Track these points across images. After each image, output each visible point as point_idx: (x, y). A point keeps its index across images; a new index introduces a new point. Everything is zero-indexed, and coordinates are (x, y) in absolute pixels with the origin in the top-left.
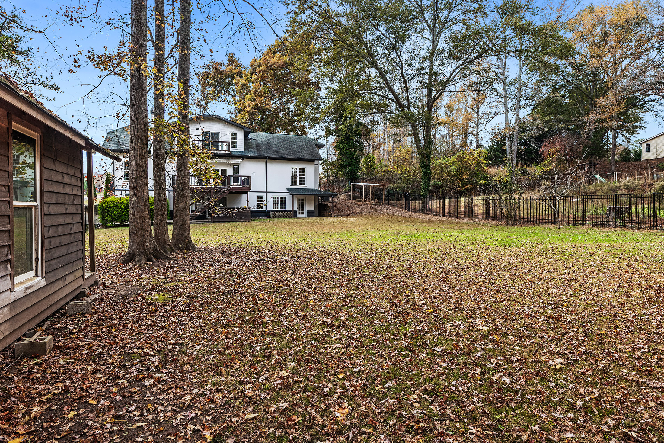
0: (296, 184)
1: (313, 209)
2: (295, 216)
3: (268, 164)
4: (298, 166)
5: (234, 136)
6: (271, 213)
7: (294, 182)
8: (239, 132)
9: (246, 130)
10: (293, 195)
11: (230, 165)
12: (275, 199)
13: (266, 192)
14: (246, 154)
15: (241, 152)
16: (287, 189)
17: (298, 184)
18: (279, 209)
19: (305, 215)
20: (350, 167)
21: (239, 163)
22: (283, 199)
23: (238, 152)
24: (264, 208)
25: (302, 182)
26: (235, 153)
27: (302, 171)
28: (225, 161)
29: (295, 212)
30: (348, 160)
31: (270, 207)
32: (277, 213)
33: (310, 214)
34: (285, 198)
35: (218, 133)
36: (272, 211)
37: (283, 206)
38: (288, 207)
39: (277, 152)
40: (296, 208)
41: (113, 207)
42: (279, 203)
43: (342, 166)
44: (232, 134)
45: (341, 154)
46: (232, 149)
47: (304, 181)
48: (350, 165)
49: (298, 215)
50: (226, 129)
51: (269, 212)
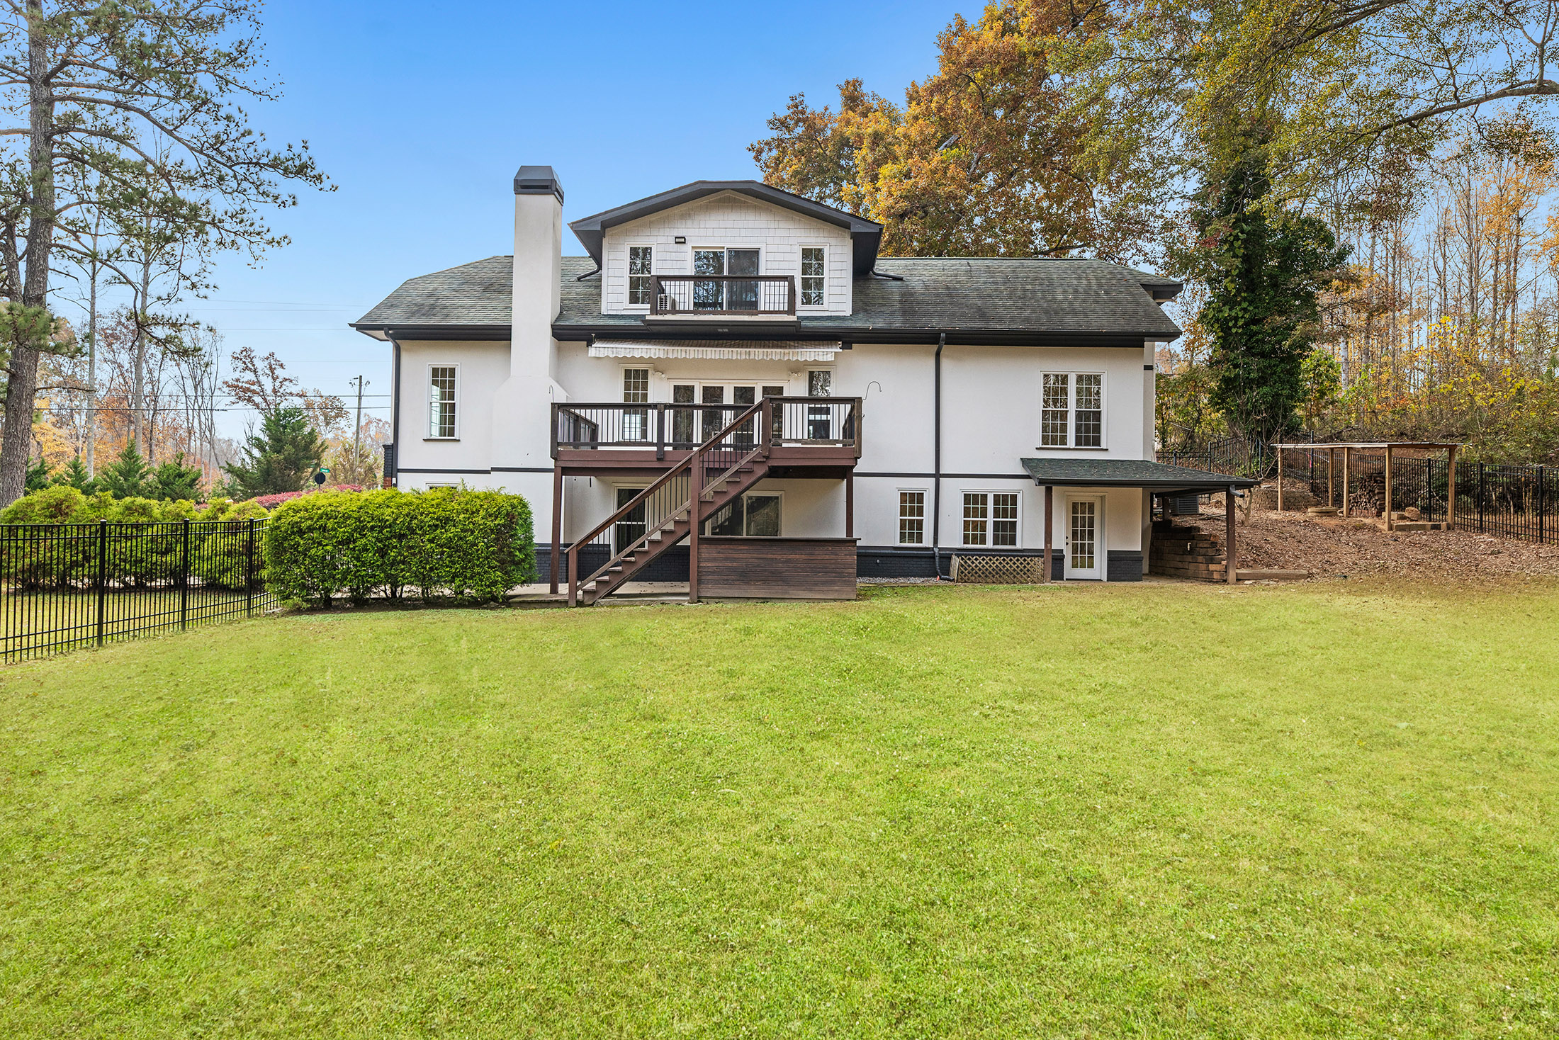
0: (1063, 440)
1: (1136, 545)
2: (1057, 575)
3: (945, 363)
4: (1073, 366)
5: (812, 258)
6: (956, 562)
7: (1052, 433)
8: (833, 241)
9: (858, 228)
10: (1048, 486)
11: (795, 368)
12: (973, 502)
13: (938, 476)
14: (859, 324)
15: (838, 318)
16: (1025, 462)
17: (1071, 442)
18: (989, 544)
19: (1100, 568)
20: (1265, 389)
21: (830, 358)
22: (1007, 503)
23: (829, 318)
24: (927, 542)
25: (1090, 431)
26: (815, 323)
27: (1089, 384)
28: (776, 354)
29: (1058, 558)
30: (1256, 363)
31: (952, 537)
32: (979, 562)
33: (1121, 567)
34: (1014, 498)
35: (755, 253)
36: (960, 552)
37: (1006, 531)
38: (1029, 536)
39: (982, 313)
40: (1061, 541)
41: (310, 529)
42: (990, 519)
43: (1229, 386)
44: (807, 253)
45: (1226, 341)
46: (803, 310)
47: (1097, 429)
48: (1262, 381)
49: (1068, 571)
50: (784, 233)
51: (946, 557)
